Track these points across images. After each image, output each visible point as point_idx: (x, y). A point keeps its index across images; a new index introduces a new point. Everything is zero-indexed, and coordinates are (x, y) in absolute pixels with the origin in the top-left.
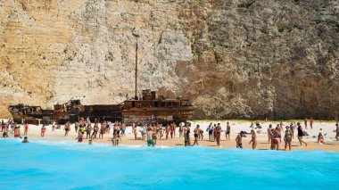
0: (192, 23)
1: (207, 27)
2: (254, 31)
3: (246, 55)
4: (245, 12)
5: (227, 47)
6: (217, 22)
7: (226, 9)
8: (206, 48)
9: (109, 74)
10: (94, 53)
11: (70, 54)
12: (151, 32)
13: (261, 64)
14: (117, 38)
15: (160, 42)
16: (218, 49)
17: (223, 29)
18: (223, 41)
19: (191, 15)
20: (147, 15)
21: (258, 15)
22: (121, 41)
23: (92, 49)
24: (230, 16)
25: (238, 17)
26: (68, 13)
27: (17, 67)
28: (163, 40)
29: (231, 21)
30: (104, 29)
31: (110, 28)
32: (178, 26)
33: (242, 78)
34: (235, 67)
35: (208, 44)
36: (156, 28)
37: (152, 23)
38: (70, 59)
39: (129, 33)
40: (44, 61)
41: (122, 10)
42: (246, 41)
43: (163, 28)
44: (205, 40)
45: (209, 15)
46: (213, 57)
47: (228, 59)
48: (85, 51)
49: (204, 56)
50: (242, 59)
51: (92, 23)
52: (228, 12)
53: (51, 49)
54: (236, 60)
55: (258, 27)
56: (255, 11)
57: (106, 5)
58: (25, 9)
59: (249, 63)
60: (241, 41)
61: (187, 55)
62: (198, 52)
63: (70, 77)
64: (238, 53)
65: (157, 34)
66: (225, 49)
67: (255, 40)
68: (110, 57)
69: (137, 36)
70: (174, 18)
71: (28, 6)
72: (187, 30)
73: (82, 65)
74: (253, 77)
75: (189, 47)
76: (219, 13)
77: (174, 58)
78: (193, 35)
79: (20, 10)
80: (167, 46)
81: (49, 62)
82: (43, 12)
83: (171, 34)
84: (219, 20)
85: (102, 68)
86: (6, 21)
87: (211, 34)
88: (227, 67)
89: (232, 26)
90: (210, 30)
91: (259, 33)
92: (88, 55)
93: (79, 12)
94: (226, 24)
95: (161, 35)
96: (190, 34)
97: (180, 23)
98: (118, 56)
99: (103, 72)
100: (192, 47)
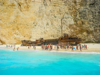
0: (73, 12)
1: (78, 13)
2: (95, 13)
3: (93, 21)
4: (92, 6)
5: (86, 19)
6: (82, 11)
7: (85, 6)
8: (78, 20)
9: (48, 30)
10: (43, 23)
11: (35, 24)
12: (60, 15)
13: (98, 24)
14: (50, 18)
15: (63, 19)
16: (83, 20)
17: (84, 13)
18: (84, 17)
19: (73, 9)
20: (58, 10)
21: (97, 7)
22: (51, 19)
23: (42, 22)
24: (86, 8)
25: (89, 8)
26: (34, 11)
27: (20, 29)
28: (64, 18)
29: (87, 10)
30: (45, 15)
31: (47, 15)
32: (69, 13)
33: (92, 29)
34: (89, 26)
35: (79, 18)
36: (61, 14)
37: (60, 12)
38: (36, 26)
39: (53, 16)
40: (28, 27)
41: (50, 9)
42: (93, 16)
43: (64, 14)
44: (78, 17)
45: (79, 9)
46: (81, 23)
47: (86, 23)
48: (40, 23)
49: (78, 23)
50: (91, 23)
51: (41, 14)
52: (85, 7)
53: (30, 23)
54: (89, 23)
55: (97, 11)
56: (95, 6)
57: (45, 8)
58: (21, 11)
59: (94, 24)
60: (91, 17)
61: (72, 22)
62: (76, 21)
63: (36, 31)
64: (90, 21)
65: (62, 16)
66: (85, 20)
67: (96, 16)
68: (48, 24)
69: (56, 17)
70: (67, 11)
71: (22, 10)
72: (72, 14)
73: (39, 27)
74: (96, 29)
75: (73, 20)
76: (82, 8)
77: (68, 23)
78: (74, 15)
79: (20, 11)
80: (66, 20)
81: (29, 27)
82: (26, 12)
83: (66, 16)
84: (82, 10)
85: (45, 28)
86: (16, 15)
87: (80, 15)
88: (86, 25)
89: (87, 12)
90: (79, 14)
91: (97, 14)
92: (41, 24)
93: (37, 11)
94: (85, 11)
95: (63, 16)
96: (73, 15)
97: (69, 12)
98: (50, 24)
99: (46, 29)
100: (74, 19)
